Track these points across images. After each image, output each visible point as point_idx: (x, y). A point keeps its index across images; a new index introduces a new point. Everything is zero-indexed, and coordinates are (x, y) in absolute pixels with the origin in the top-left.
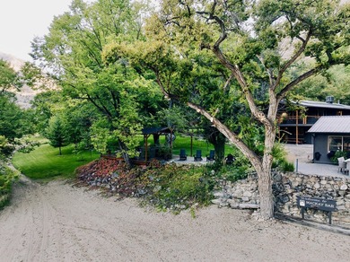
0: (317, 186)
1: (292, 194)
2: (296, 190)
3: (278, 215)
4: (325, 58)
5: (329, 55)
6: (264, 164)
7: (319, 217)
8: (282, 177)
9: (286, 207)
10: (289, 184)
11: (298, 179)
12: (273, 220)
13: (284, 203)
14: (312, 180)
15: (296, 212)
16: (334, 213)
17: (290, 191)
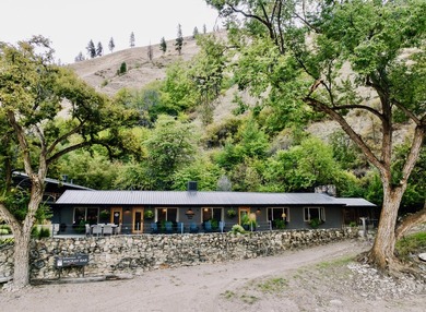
0: (71, 247)
1: (47, 259)
2: (52, 254)
3: (34, 282)
4: (89, 138)
5: (92, 136)
6: (25, 228)
7: (73, 274)
8: (37, 244)
9: (41, 273)
10: (45, 249)
11: (54, 244)
12: (29, 287)
13: (39, 269)
14: (67, 242)
15: (51, 275)
16: (86, 268)
17: (45, 256)
